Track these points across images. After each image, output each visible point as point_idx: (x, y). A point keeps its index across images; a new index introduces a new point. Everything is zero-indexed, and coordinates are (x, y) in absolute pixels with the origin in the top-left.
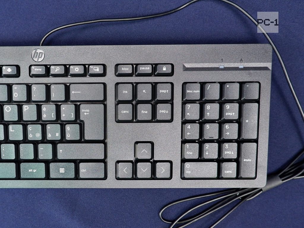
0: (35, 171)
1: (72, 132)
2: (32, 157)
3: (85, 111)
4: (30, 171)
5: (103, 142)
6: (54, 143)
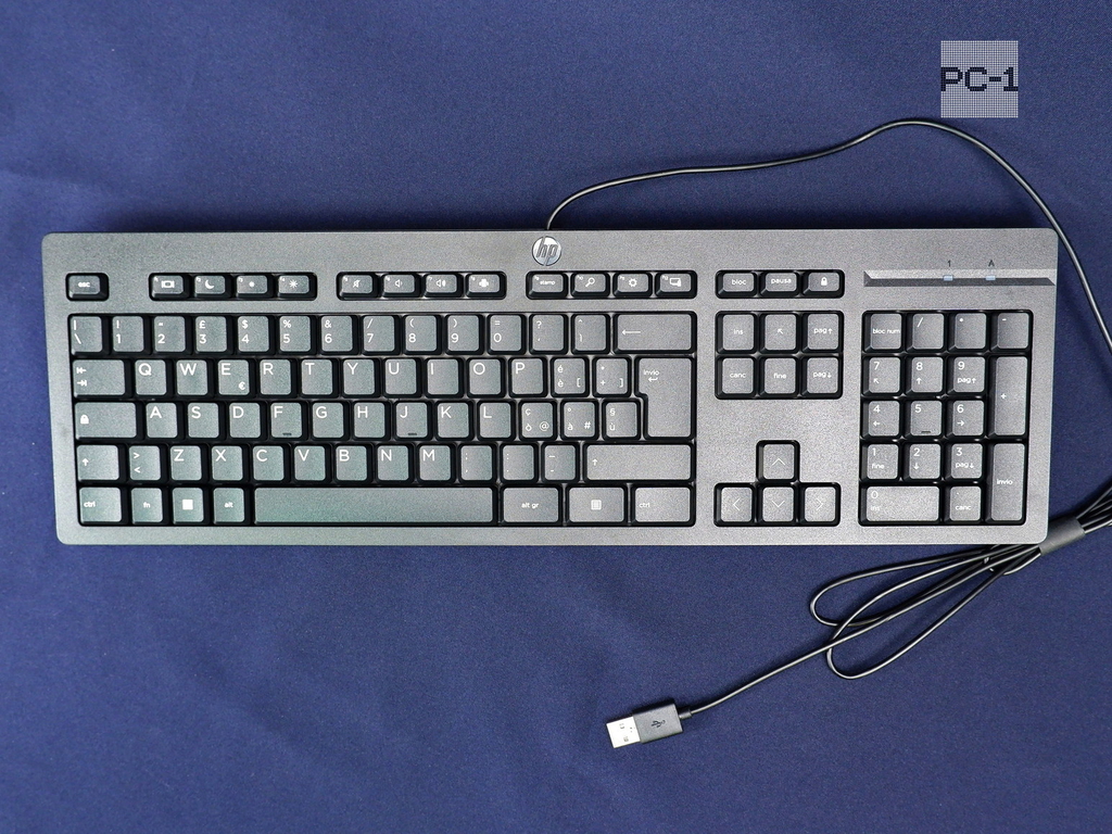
0: (535, 506)
3: (650, 373)
4: (524, 505)
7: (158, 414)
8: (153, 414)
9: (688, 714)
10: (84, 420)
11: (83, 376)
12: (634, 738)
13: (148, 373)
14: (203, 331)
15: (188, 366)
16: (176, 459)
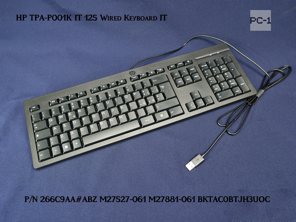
0: (148, 120)
1: (160, 97)
2: (145, 114)
3: (162, 87)
4: (146, 121)
5: (176, 97)
6: (153, 105)
7: (56, 129)
8: (54, 129)
9: (204, 155)
10: (37, 136)
11: (36, 126)
12: (194, 166)
13: (52, 121)
14: (63, 108)
15: (61, 116)
16: (62, 137)
